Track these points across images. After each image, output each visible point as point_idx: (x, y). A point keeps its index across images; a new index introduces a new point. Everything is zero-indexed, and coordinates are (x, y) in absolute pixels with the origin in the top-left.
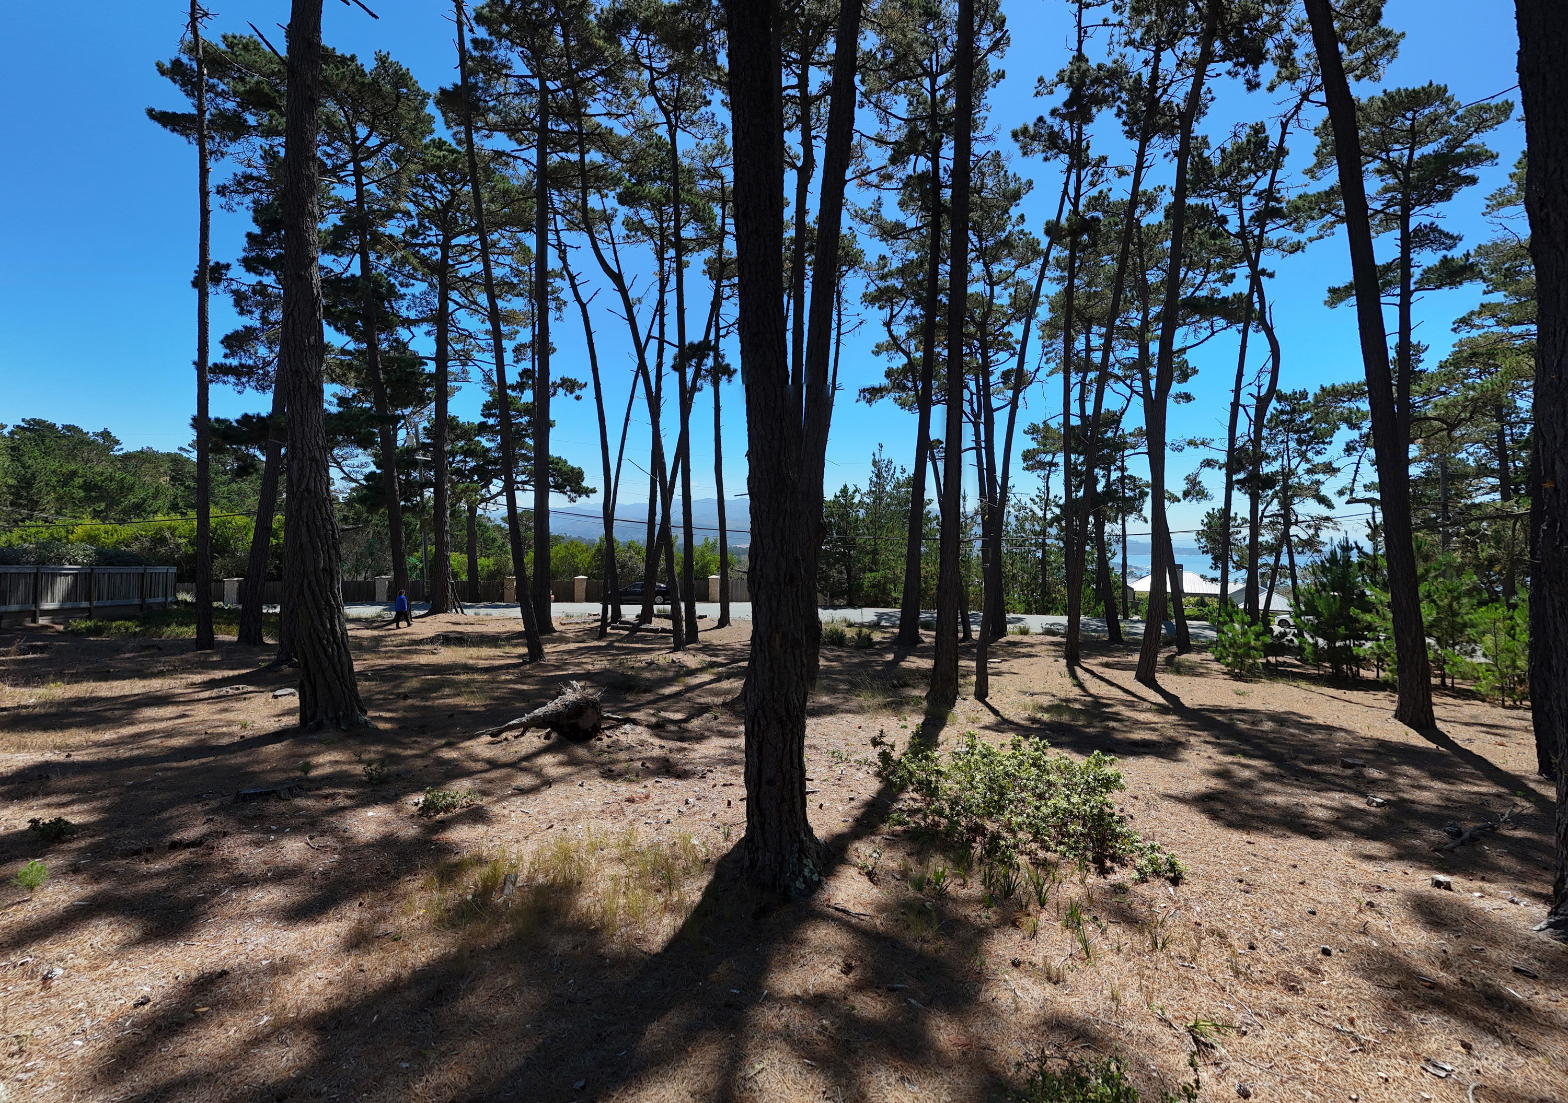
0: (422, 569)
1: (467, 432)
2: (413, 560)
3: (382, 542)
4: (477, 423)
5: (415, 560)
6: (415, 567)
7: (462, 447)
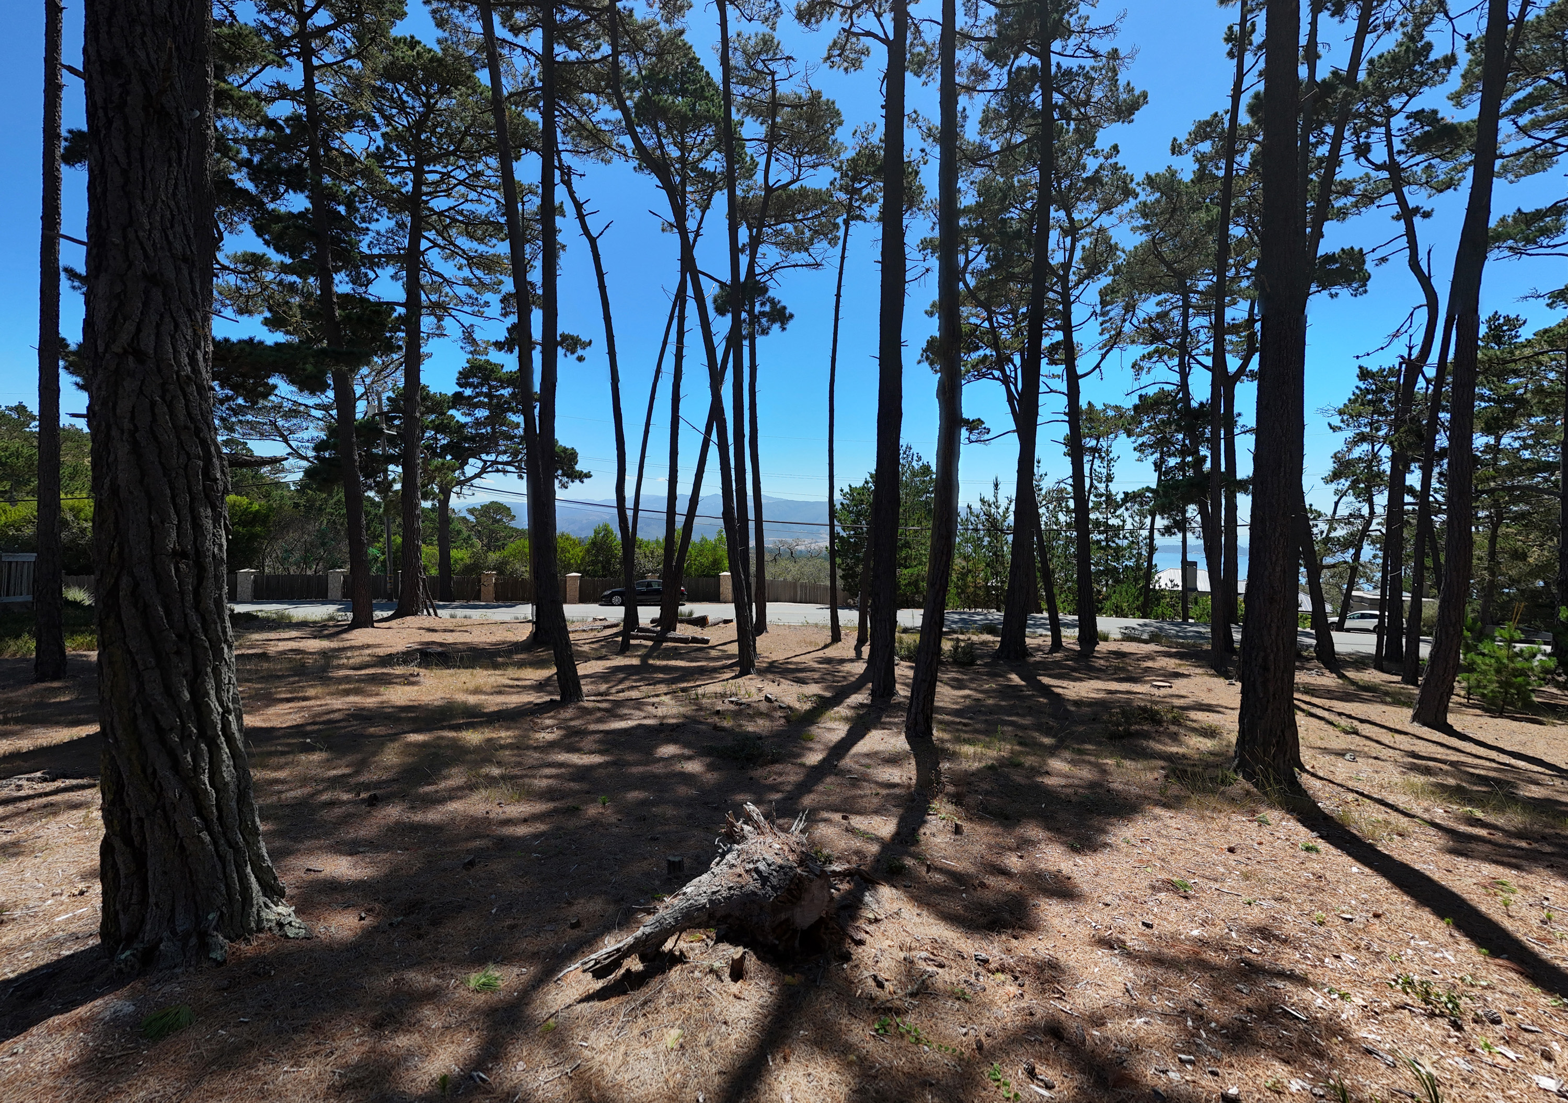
0: (384, 561)
1: (439, 405)
2: (373, 551)
3: (338, 532)
4: (450, 394)
5: (375, 551)
6: (376, 559)
7: (433, 421)
